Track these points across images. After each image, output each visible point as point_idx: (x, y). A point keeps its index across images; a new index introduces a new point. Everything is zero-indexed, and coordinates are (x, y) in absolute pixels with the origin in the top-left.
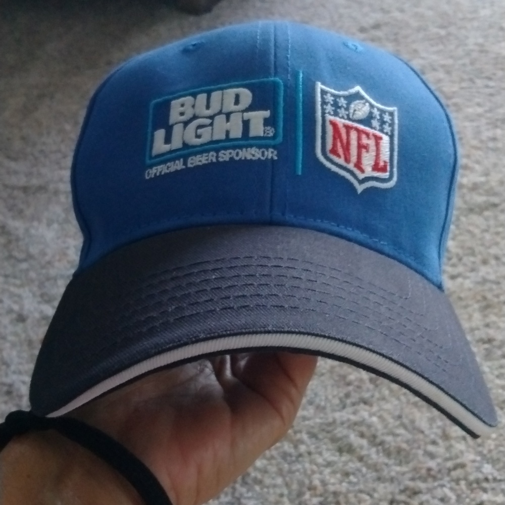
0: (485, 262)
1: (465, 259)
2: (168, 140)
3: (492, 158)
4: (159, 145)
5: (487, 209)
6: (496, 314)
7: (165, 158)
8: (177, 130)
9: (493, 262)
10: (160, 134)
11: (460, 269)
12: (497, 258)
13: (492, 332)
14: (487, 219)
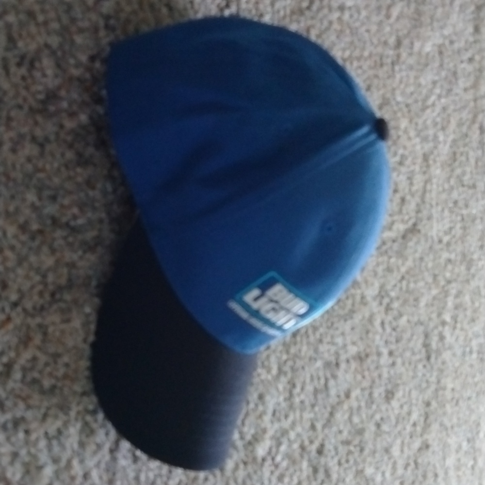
0: (391, 353)
1: (394, 334)
2: (256, 299)
3: (459, 352)
4: (249, 297)
5: (427, 351)
6: (356, 369)
7: (246, 307)
8: (263, 300)
9: (391, 361)
10: (256, 292)
11: (388, 329)
12: (394, 364)
13: (343, 366)
14: (420, 352)
